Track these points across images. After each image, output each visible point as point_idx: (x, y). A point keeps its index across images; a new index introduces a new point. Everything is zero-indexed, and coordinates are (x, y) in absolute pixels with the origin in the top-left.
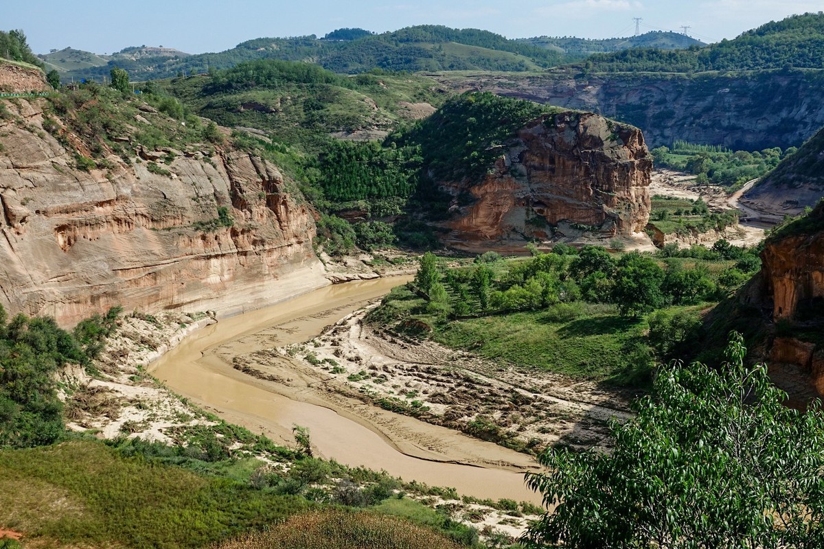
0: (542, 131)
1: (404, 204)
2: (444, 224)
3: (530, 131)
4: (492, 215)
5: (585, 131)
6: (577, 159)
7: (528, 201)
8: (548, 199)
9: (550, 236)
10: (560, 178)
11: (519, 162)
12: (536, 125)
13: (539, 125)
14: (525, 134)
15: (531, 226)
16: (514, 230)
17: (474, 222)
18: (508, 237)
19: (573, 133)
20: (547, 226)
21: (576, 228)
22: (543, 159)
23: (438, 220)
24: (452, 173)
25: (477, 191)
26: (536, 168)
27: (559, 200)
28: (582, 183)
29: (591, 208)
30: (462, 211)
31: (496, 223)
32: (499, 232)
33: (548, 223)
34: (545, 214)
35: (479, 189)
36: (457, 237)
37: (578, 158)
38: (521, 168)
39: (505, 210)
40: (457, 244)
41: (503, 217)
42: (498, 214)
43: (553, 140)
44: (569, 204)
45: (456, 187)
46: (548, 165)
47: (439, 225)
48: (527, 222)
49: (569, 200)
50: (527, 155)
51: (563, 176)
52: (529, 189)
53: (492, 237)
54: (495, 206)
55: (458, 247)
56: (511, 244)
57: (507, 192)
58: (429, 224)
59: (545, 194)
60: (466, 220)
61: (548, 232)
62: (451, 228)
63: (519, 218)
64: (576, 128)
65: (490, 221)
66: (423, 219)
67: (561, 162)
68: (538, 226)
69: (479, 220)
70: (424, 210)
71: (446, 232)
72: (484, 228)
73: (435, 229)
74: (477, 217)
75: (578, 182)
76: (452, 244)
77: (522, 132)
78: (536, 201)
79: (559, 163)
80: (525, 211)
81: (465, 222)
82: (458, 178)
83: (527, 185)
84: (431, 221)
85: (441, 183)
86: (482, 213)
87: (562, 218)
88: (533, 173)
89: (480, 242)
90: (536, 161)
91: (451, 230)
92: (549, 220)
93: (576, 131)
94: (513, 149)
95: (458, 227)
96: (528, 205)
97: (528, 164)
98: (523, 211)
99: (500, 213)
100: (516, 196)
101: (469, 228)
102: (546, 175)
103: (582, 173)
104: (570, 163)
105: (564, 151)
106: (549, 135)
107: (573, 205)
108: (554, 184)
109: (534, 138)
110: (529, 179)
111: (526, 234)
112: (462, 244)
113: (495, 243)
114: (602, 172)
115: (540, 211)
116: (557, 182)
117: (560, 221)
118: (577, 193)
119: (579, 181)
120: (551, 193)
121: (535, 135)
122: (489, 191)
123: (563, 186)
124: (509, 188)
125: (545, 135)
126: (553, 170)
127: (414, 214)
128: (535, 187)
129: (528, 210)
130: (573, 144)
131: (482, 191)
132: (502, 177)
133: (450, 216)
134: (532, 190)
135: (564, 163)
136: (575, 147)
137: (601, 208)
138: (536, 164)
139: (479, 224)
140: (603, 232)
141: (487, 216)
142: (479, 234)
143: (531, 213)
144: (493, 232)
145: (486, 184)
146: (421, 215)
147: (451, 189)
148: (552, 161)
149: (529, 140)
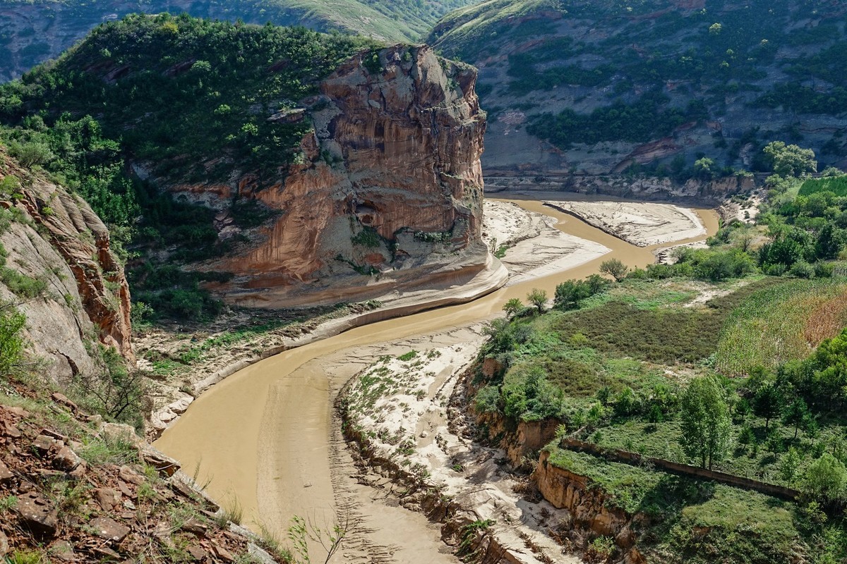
0: (363, 80)
1: (128, 238)
2: (216, 264)
3: (343, 80)
4: (303, 238)
5: (425, 76)
6: (415, 125)
7: (349, 205)
8: (380, 196)
9: (389, 260)
10: (393, 159)
11: (331, 137)
12: (351, 70)
13: (356, 70)
14: (336, 87)
15: (359, 246)
16: (339, 258)
17: (274, 254)
18: (331, 271)
19: (409, 81)
20: (382, 243)
21: (423, 239)
22: (365, 127)
23: (201, 259)
24: (201, 167)
25: (272, 197)
26: (354, 146)
27: (395, 197)
28: (424, 163)
29: (437, 205)
30: (251, 237)
31: (311, 251)
32: (316, 265)
33: (382, 238)
34: (374, 223)
35: (280, 193)
36: (246, 285)
37: (416, 123)
38: (334, 147)
39: (321, 224)
40: (246, 298)
41: (320, 237)
42: (312, 234)
43: (381, 95)
44: (410, 201)
45: (219, 193)
46: (373, 139)
47: (205, 268)
48: (355, 241)
49: (409, 196)
50: (340, 123)
51: (397, 155)
52: (349, 184)
53: (304, 277)
54: (307, 221)
55: (250, 304)
56: (338, 283)
57: (321, 192)
58: (184, 268)
59: (374, 189)
60: (260, 253)
61: (385, 254)
62: (232, 270)
63: (342, 237)
64: (410, 73)
65: (301, 247)
66: (170, 260)
67: (394, 131)
68: (369, 246)
69: (283, 249)
70: (169, 243)
71: (224, 278)
72: (290, 263)
73: (201, 276)
74: (279, 244)
75: (416, 164)
76: (238, 300)
77: (329, 82)
78: (361, 202)
79: (390, 133)
80: (348, 223)
81: (259, 256)
82: (219, 175)
83: (345, 176)
84: (189, 262)
85: (177, 187)
86: (287, 235)
87: (400, 226)
88: (352, 154)
89: (287, 289)
90: (354, 133)
91: (232, 275)
92: (381, 232)
93: (412, 77)
94: (317, 114)
95: (245, 267)
96: (349, 211)
97: (342, 139)
98: (344, 221)
99: (315, 231)
100: (335, 198)
101: (266, 266)
102: (371, 157)
103: (422, 147)
104: (405, 132)
105: (397, 113)
106: (375, 87)
107: (413, 202)
108: (386, 171)
109: (349, 92)
110: (347, 165)
111: (356, 264)
112: (256, 298)
113: (311, 286)
114: (445, 143)
115: (367, 219)
116: (390, 167)
117: (399, 231)
118: (419, 181)
119: (419, 162)
120: (383, 186)
121: (353, 87)
122: (296, 194)
123: (398, 172)
124: (324, 185)
125: (368, 86)
126: (381, 146)
127: (150, 253)
128: (357, 178)
129: (351, 219)
130: (410, 100)
131: (285, 196)
132: (313, 167)
133: (227, 248)
134: (354, 185)
135: (397, 131)
136: (411, 104)
137: (449, 202)
138: (355, 139)
139: (282, 256)
140: (456, 241)
141: (295, 241)
142: (285, 275)
143: (356, 224)
144: (305, 266)
145: (292, 182)
146: (163, 254)
147: (205, 197)
148: (380, 131)
149: (343, 97)
